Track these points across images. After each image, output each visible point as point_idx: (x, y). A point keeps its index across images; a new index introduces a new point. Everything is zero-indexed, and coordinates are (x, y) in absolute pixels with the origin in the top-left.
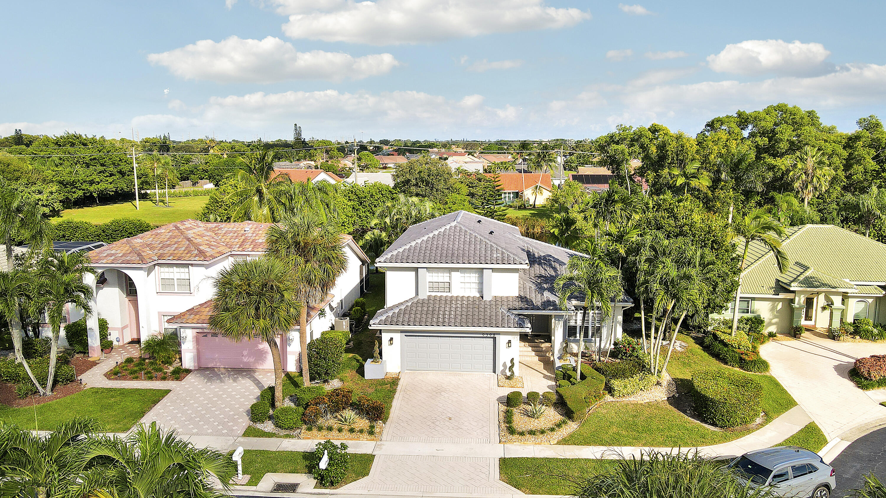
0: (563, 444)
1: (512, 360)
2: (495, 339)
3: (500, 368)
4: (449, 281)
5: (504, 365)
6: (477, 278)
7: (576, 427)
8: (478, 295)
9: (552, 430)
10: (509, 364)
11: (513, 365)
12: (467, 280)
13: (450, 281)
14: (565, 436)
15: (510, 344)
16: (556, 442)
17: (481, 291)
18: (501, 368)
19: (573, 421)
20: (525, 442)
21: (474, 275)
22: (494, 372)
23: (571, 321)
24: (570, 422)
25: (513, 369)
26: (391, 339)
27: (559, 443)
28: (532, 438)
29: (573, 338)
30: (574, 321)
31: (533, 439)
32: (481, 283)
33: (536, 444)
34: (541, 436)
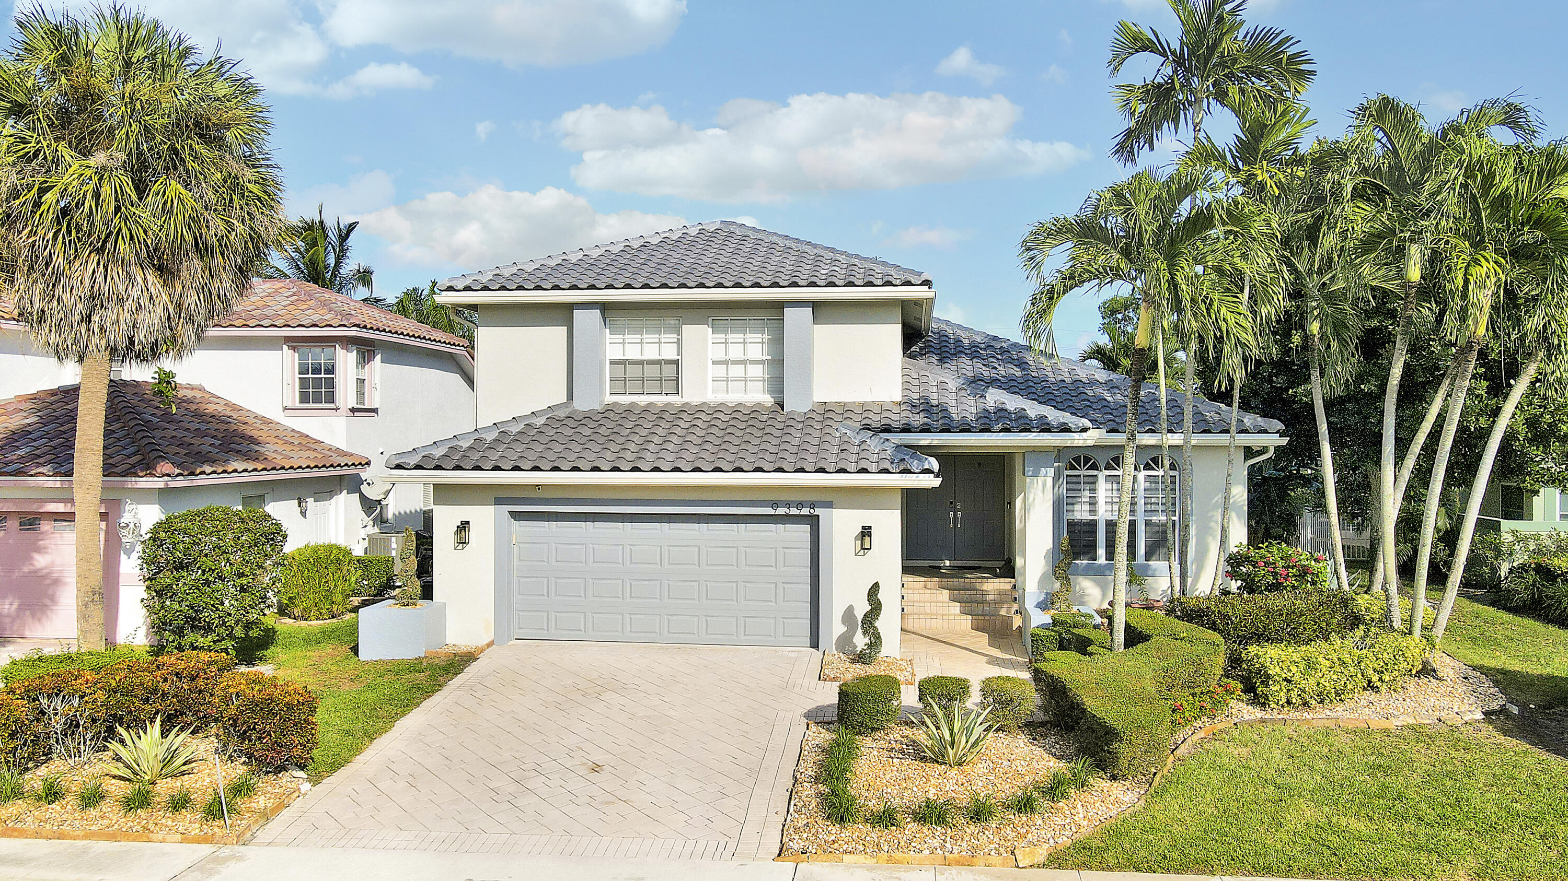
0: (1078, 867)
1: (874, 590)
2: (814, 521)
3: (833, 628)
4: (674, 356)
5: (848, 616)
6: (765, 346)
7: (1129, 798)
8: (768, 400)
9: (1025, 805)
10: (862, 608)
11: (876, 608)
12: (736, 352)
13: (679, 357)
14: (1085, 831)
15: (867, 539)
16: (1041, 853)
17: (777, 385)
18: (839, 629)
19: (1114, 778)
20: (898, 855)
21: (757, 337)
22: (815, 645)
23: (1077, 507)
24: (1100, 783)
25: (877, 624)
26: (464, 526)
27: (1056, 861)
28: (932, 836)
29: (1085, 562)
30: (1087, 507)
31: (936, 843)
32: (777, 363)
33: (946, 863)
34: (972, 829)
